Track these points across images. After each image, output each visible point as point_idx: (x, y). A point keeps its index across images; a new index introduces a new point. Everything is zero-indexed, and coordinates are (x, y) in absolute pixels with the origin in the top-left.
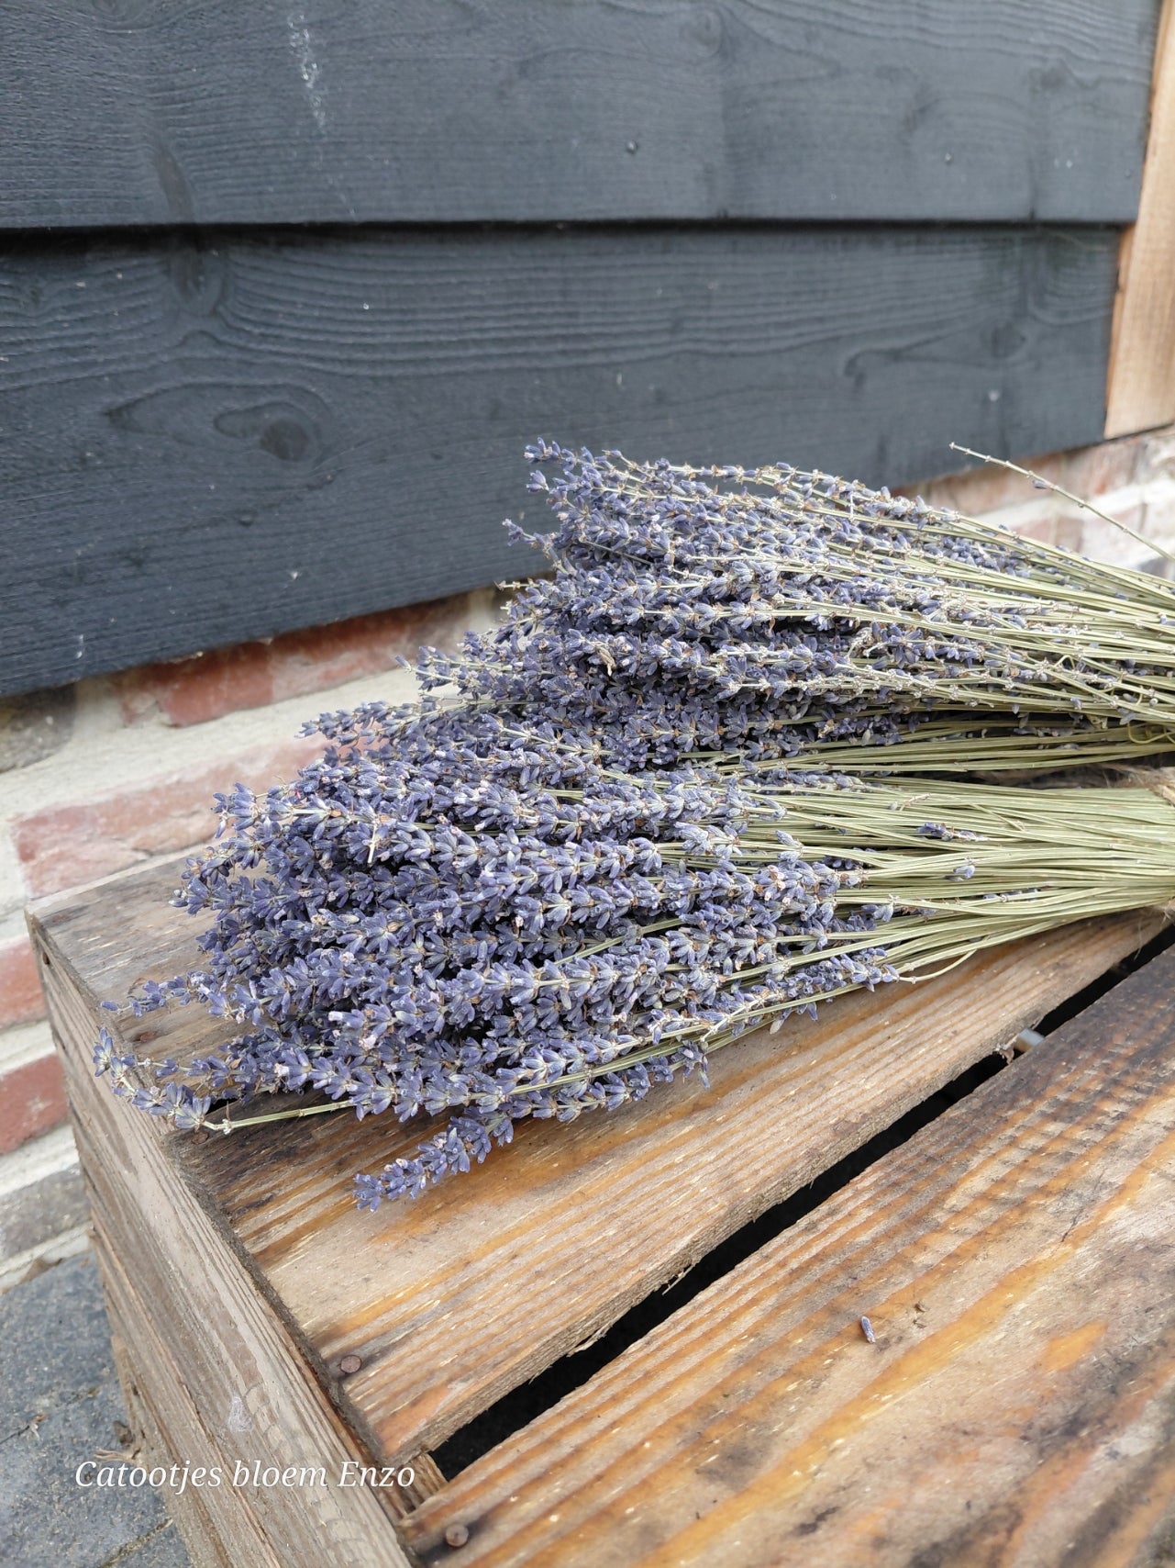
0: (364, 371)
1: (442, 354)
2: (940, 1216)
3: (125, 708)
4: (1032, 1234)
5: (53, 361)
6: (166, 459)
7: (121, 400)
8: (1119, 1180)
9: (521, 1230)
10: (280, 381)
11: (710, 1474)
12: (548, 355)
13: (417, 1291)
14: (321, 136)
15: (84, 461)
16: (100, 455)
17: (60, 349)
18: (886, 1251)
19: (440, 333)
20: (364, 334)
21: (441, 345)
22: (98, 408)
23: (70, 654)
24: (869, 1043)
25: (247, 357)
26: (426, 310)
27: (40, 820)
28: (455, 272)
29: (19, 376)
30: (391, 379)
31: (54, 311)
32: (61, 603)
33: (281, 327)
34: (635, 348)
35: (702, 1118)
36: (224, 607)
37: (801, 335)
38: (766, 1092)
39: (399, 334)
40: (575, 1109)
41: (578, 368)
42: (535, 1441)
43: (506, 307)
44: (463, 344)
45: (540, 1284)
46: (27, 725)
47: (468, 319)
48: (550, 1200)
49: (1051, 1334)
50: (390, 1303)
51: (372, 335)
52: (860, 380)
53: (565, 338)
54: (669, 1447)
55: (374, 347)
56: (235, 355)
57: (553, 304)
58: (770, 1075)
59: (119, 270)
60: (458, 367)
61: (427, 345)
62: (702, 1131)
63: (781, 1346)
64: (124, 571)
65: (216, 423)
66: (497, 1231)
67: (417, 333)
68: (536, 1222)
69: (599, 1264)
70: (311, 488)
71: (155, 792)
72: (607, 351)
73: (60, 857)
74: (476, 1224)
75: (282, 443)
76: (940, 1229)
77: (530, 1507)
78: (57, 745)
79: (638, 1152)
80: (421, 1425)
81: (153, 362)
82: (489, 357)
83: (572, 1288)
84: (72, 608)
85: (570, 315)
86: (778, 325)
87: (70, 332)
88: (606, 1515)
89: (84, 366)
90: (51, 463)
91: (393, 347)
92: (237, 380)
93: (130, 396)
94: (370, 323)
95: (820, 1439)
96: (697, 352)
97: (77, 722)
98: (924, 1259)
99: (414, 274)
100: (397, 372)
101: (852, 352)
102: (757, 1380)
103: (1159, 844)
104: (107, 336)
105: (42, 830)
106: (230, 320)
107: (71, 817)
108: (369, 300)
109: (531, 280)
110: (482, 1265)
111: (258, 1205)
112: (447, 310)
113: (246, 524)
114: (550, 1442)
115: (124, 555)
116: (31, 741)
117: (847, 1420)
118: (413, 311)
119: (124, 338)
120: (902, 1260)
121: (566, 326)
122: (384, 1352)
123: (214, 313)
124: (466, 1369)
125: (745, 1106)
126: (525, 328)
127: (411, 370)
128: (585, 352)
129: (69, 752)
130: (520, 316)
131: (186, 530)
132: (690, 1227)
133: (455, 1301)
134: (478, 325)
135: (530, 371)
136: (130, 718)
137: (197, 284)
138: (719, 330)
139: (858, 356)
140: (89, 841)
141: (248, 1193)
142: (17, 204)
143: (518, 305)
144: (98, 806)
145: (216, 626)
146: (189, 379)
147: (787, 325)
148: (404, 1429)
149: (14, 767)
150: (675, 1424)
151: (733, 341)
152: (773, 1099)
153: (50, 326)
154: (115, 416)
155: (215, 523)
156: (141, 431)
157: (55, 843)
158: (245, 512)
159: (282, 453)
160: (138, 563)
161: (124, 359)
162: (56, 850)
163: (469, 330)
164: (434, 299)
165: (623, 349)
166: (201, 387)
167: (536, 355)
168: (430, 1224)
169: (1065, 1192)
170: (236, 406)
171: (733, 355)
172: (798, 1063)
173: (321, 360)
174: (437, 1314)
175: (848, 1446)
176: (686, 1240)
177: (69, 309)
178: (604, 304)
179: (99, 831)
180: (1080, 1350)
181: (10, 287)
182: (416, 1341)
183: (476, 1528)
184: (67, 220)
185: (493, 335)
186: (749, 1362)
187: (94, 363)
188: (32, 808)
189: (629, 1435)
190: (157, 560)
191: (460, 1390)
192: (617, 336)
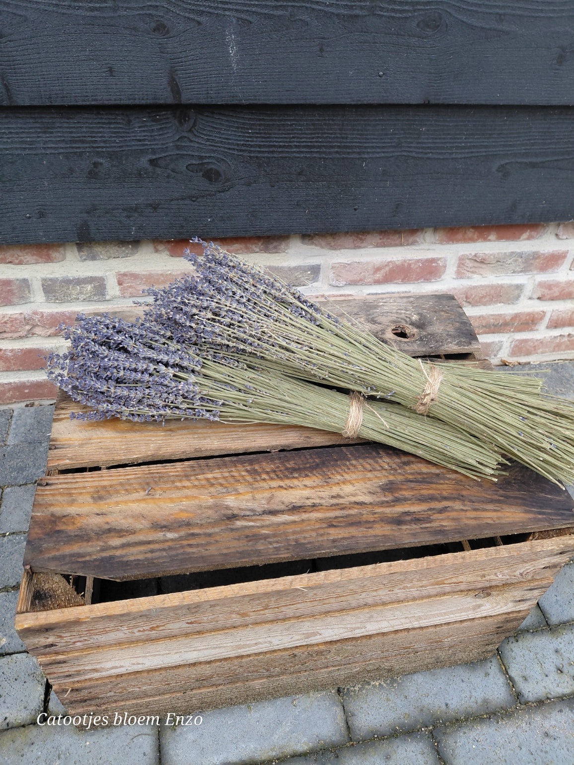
0: (246, 154)
1: (280, 150)
2: (193, 478)
3: (155, 248)
4: (207, 491)
5: (133, 143)
6: (168, 177)
7: (154, 157)
8: (241, 491)
9: (107, 438)
10: (212, 155)
11: (93, 498)
12: (330, 153)
13: (76, 440)
14: (234, 73)
15: (140, 174)
16: (145, 173)
17: (136, 139)
18: (172, 478)
19: (281, 142)
20: (248, 141)
21: (280, 147)
22: (147, 159)
23: (129, 232)
24: (229, 434)
25: (201, 146)
26: (275, 134)
27: (125, 275)
28: (290, 120)
29: (122, 147)
30: (257, 157)
31: (135, 127)
32: (128, 217)
33: (215, 137)
34: (374, 153)
35: (169, 433)
36: (183, 227)
37: (472, 152)
38: (190, 434)
39: (262, 141)
40: (124, 418)
41: (343, 158)
42: (72, 477)
43: (311, 134)
44: (291, 147)
45: (100, 450)
46: (123, 247)
47: (293, 137)
48: (118, 435)
49: (182, 511)
50: (70, 439)
51: (251, 141)
52: (506, 175)
53: (339, 147)
54: (92, 490)
55: (252, 146)
56: (196, 145)
57: (335, 134)
58: (195, 430)
59: (158, 115)
60: (287, 155)
61: (275, 146)
62: (165, 436)
63: (130, 484)
64: (150, 210)
65: (187, 167)
66: (102, 436)
67: (271, 142)
68: (111, 438)
69: (115, 452)
70: (219, 192)
71: (162, 275)
72: (359, 153)
73: (130, 287)
74: (98, 433)
75: (211, 175)
76: (189, 480)
77: (60, 486)
78: (132, 254)
79: (147, 434)
80: (56, 464)
81: (166, 146)
82: (302, 152)
83: (105, 454)
84: (131, 219)
85: (343, 138)
86: (457, 148)
87: (139, 134)
88: (70, 494)
89: (144, 145)
90: (130, 174)
91: (260, 146)
92: (196, 154)
93: (158, 156)
94: (251, 137)
95: (117, 503)
96: (408, 156)
97: (139, 248)
98: (178, 484)
99: (272, 120)
100: (259, 155)
101: (503, 162)
102: (119, 488)
103: (335, 416)
104: (151, 136)
105: (125, 278)
106: (196, 133)
107: (135, 276)
108: (251, 129)
109: (325, 124)
110: (92, 441)
111: (63, 409)
112: (285, 134)
113: (194, 201)
114: (74, 478)
115: (151, 205)
116: (124, 251)
117: (126, 503)
118: (270, 134)
119: (157, 137)
120: (173, 482)
121: (340, 142)
122: (61, 448)
123: (190, 131)
124: (72, 458)
125: (181, 435)
126: (320, 142)
127: (266, 155)
128: (349, 153)
129: (136, 257)
130: (318, 137)
131: (172, 200)
132: (141, 454)
133: (81, 445)
134: (298, 140)
135: (320, 158)
136: (157, 251)
137: (185, 121)
138: (422, 148)
139: (507, 164)
140: (140, 284)
141: (63, 405)
142: (122, 97)
143: (318, 133)
144: (143, 275)
145: (179, 232)
146: (178, 152)
147: (463, 148)
148: (53, 463)
149: (119, 257)
150: (97, 487)
151: (429, 153)
152: (191, 436)
153: (133, 132)
154: (152, 162)
155: (182, 199)
156: (160, 167)
157: (129, 282)
158: (193, 197)
159: (210, 179)
160: (155, 208)
161: (157, 144)
162: (129, 284)
163: (294, 142)
164: (280, 130)
165: (368, 153)
166: (183, 155)
167: (324, 153)
168: (90, 428)
169: (225, 487)
170: (194, 162)
171: (429, 158)
172: (205, 431)
173: (229, 149)
174: (76, 446)
175: (121, 507)
176: (137, 456)
177: (140, 127)
178: (361, 135)
179: (143, 282)
180: (184, 516)
181: (122, 119)
182: (68, 449)
183: (47, 484)
184: (137, 102)
185: (304, 144)
186: (121, 484)
187: (147, 145)
188: (123, 271)
189: (87, 484)
190: (160, 208)
191: (67, 461)
192: (366, 147)
